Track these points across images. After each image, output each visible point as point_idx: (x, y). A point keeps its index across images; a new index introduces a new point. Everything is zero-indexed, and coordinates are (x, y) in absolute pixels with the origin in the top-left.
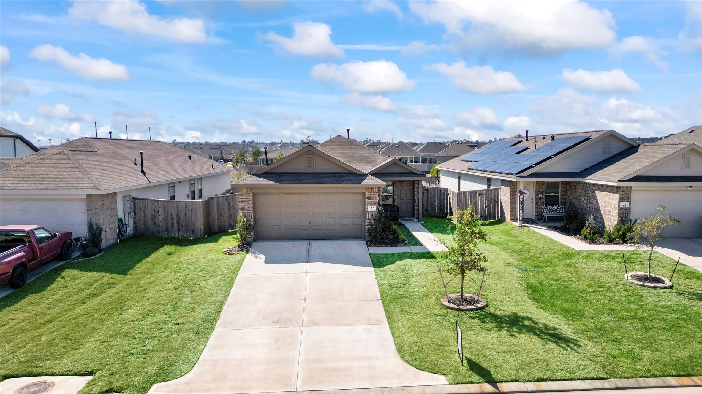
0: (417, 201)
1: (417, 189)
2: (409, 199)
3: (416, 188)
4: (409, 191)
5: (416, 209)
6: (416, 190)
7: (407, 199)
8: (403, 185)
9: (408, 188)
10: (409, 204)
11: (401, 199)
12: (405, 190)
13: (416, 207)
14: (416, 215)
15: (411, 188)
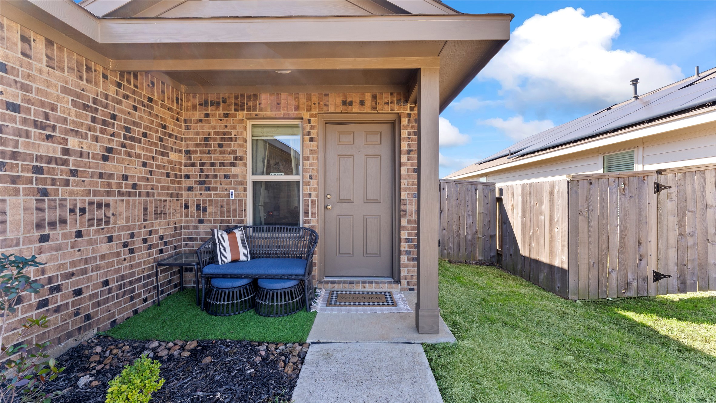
0: (411, 208)
1: (409, 152)
2: (375, 201)
3: (404, 146)
4: (373, 164)
5: (404, 247)
6: (404, 158)
7: (367, 201)
8: (349, 139)
9: (371, 151)
10: (373, 223)
11: (340, 201)
12: (359, 160)
13: (404, 235)
14: (404, 272)
15: (385, 150)
